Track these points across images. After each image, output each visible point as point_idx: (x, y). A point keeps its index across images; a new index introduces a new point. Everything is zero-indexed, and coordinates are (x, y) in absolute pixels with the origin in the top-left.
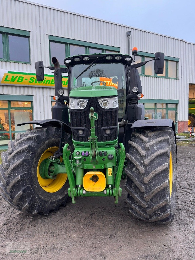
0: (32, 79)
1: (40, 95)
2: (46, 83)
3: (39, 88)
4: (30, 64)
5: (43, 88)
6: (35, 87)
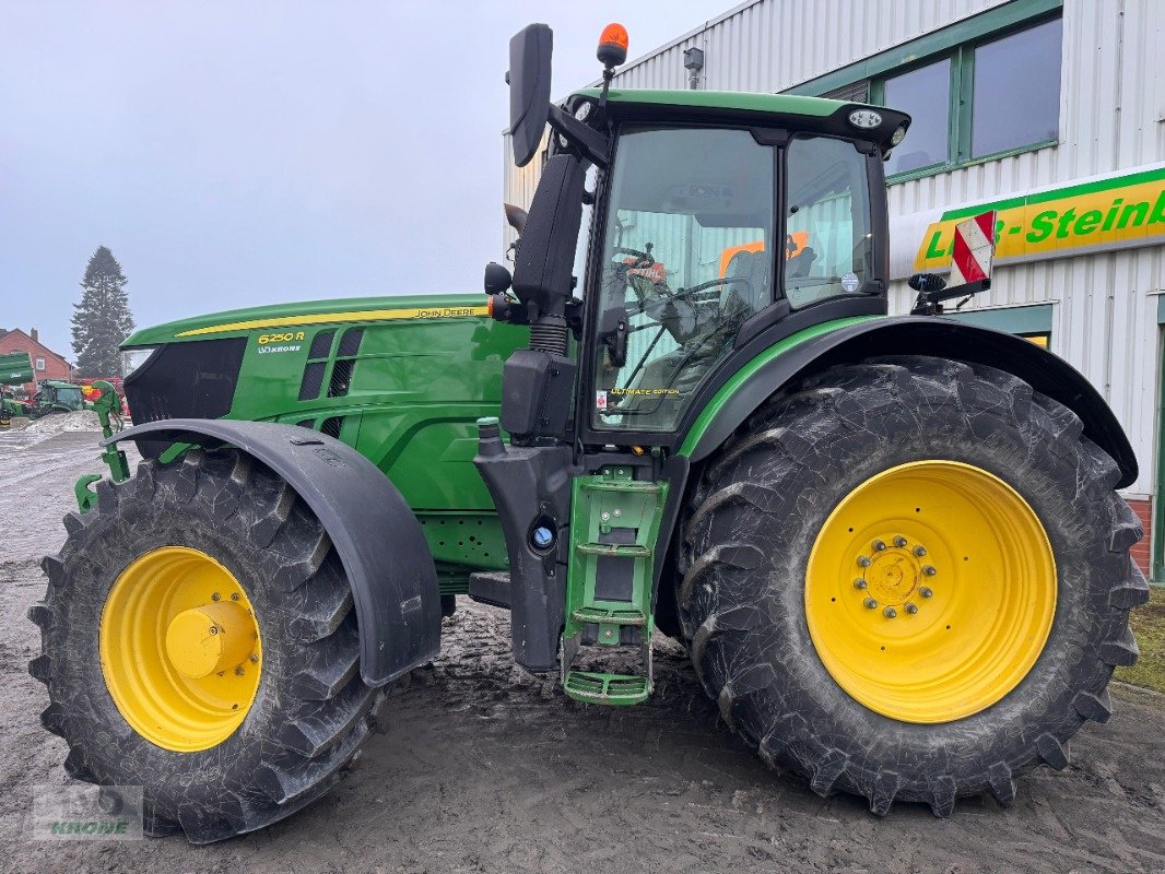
0: (1045, 219)
1: (1089, 296)
2: (1121, 225)
3: (1090, 257)
4: (1055, 147)
5: (1112, 254)
6: (1070, 260)
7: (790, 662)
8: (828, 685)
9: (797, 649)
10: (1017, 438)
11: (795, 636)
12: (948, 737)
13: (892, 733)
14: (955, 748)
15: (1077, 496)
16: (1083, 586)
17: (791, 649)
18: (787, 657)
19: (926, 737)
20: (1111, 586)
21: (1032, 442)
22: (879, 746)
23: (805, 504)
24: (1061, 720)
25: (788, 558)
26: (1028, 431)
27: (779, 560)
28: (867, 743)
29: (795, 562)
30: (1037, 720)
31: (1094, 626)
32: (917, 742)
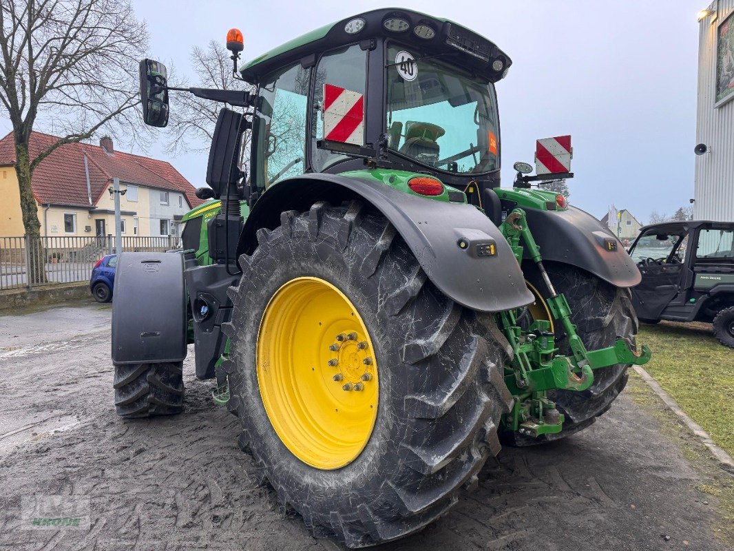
7: (246, 397)
8: (264, 419)
9: (250, 390)
10: (342, 262)
11: (249, 382)
12: (314, 479)
13: (289, 463)
14: (314, 488)
15: (379, 310)
16: (388, 389)
17: (246, 390)
18: (245, 394)
19: (304, 474)
20: (405, 394)
21: (350, 264)
22: (280, 468)
23: (250, 302)
24: (374, 498)
25: (245, 334)
26: (348, 256)
27: (241, 335)
28: (275, 463)
29: (248, 337)
30: (359, 490)
31: (394, 425)
32: (298, 475)
